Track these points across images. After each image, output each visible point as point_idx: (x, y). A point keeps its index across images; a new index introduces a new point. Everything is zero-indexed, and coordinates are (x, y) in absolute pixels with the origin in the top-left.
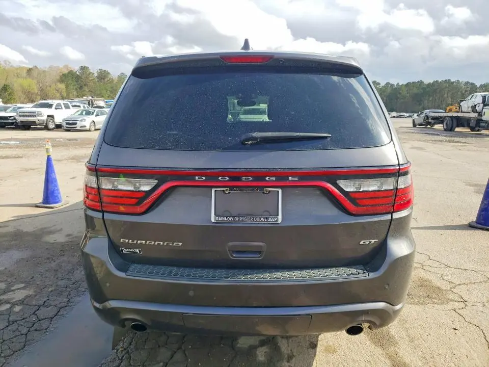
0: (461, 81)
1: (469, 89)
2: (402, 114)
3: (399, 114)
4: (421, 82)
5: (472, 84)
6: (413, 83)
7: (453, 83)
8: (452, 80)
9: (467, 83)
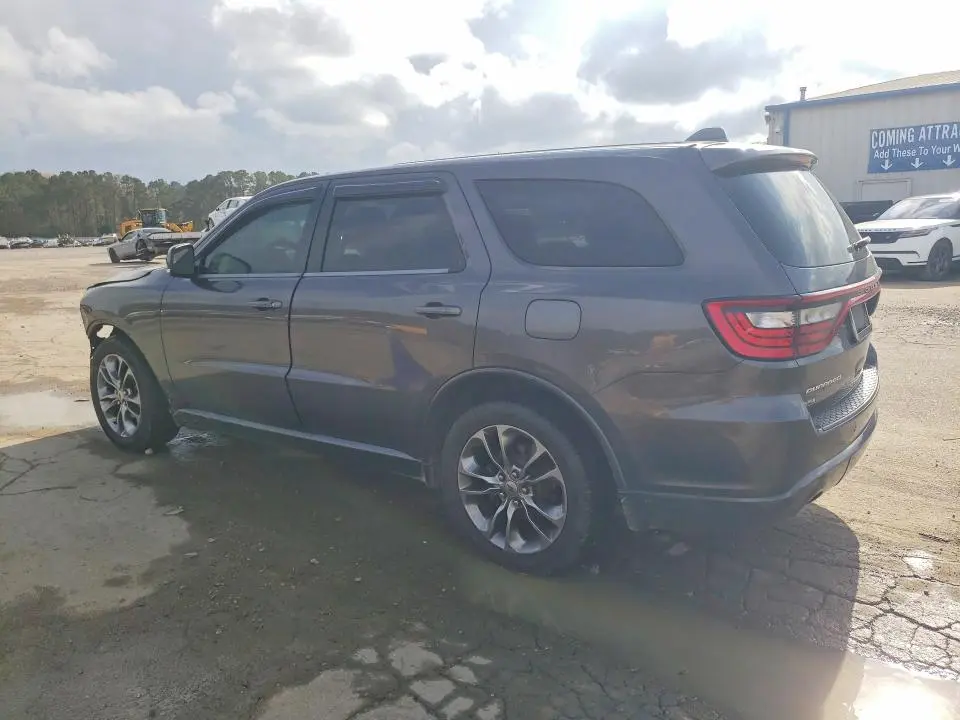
0: (114, 174)
1: (132, 190)
2: (21, 240)
3: (15, 241)
4: (34, 174)
5: (136, 181)
6: (16, 174)
7: (100, 177)
8: (99, 172)
9: (126, 179)
